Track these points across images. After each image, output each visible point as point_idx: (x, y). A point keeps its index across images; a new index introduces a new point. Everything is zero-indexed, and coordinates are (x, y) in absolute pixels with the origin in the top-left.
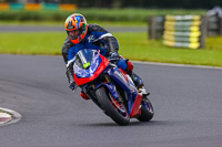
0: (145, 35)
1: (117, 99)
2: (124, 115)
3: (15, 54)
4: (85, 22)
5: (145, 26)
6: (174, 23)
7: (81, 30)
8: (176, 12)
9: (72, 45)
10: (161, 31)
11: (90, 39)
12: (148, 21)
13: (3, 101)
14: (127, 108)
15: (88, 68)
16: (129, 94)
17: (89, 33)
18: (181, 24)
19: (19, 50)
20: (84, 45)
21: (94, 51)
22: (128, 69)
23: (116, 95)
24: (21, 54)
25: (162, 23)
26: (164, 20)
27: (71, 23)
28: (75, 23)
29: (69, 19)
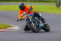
10: (60, 5)
13: (16, 24)
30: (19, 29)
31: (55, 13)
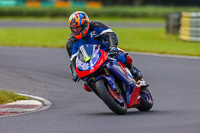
0: (162, 30)
1: (115, 90)
2: (122, 105)
3: (45, 47)
4: (88, 19)
5: (163, 22)
6: (189, 20)
7: (83, 26)
8: (190, 9)
9: (76, 41)
10: (178, 27)
11: (92, 34)
12: (166, 17)
13: (35, 90)
14: (125, 99)
15: (88, 62)
16: (127, 86)
17: (91, 29)
18: (195, 20)
19: (49, 44)
20: (87, 40)
21: (95, 46)
22: (127, 62)
23: (114, 87)
24: (51, 47)
25: (179, 19)
26: (180, 17)
27: (74, 20)
28: (77, 20)
29: (73, 16)
30: (44, 105)
31: (162, 53)
